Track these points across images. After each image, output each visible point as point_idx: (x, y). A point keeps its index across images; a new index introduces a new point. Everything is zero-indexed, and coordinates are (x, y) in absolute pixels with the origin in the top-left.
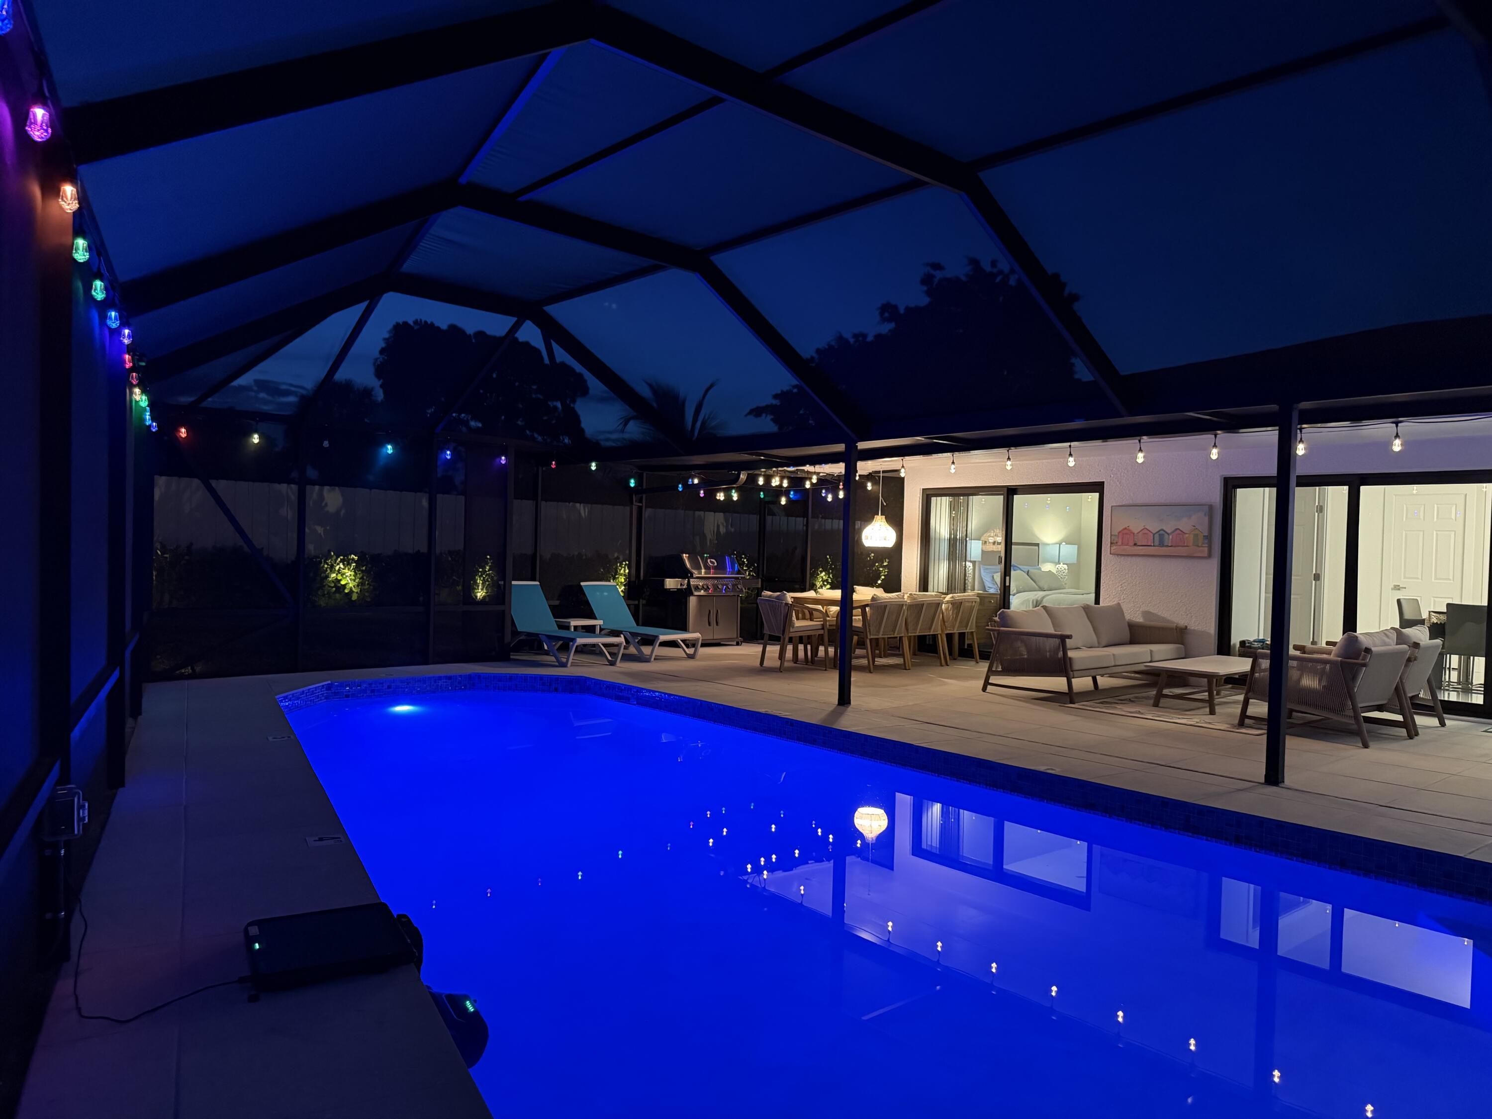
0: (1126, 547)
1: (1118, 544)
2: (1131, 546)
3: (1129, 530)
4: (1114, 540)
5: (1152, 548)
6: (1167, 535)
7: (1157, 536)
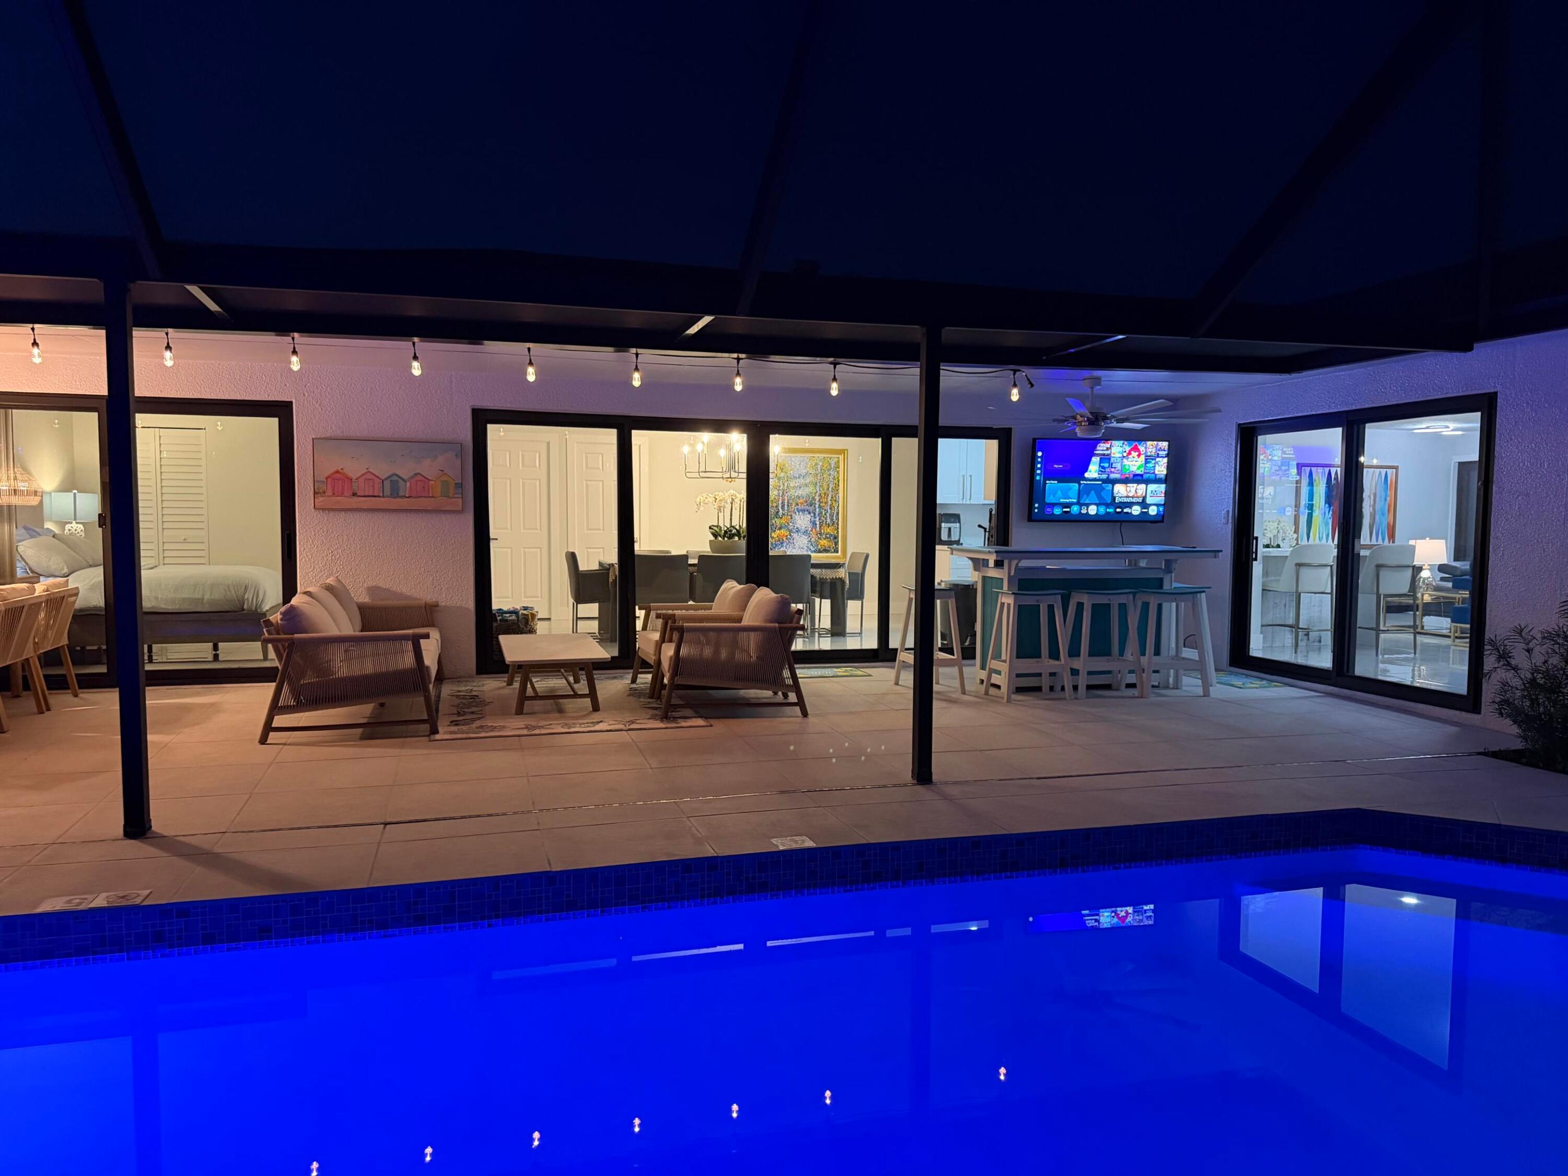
0: (339, 498)
1: (326, 494)
2: (346, 497)
3: (344, 474)
4: (318, 489)
5: (382, 499)
6: (403, 482)
7: (387, 484)
